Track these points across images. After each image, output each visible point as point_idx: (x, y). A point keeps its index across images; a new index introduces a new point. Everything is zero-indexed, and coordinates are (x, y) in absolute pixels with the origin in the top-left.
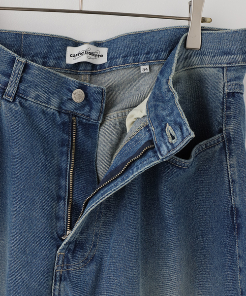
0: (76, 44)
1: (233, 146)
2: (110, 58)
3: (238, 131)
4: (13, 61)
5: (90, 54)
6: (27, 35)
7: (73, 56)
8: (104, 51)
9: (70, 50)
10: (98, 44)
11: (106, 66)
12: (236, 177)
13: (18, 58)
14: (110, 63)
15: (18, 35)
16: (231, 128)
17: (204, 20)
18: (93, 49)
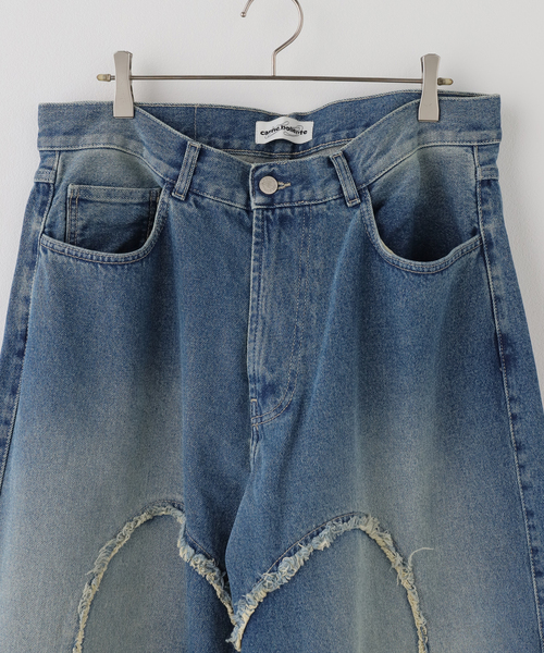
0: (269, 117)
1: (495, 251)
2: (316, 135)
3: (502, 231)
4: (183, 146)
5: (289, 129)
6: (202, 108)
7: (263, 133)
8: (308, 126)
9: (260, 126)
10: (300, 117)
11: (311, 145)
12: (501, 293)
13: (190, 142)
14: (316, 141)
15: (189, 109)
16: (491, 227)
17: (441, 82)
18: (293, 123)
